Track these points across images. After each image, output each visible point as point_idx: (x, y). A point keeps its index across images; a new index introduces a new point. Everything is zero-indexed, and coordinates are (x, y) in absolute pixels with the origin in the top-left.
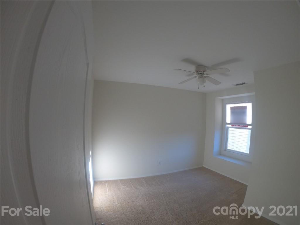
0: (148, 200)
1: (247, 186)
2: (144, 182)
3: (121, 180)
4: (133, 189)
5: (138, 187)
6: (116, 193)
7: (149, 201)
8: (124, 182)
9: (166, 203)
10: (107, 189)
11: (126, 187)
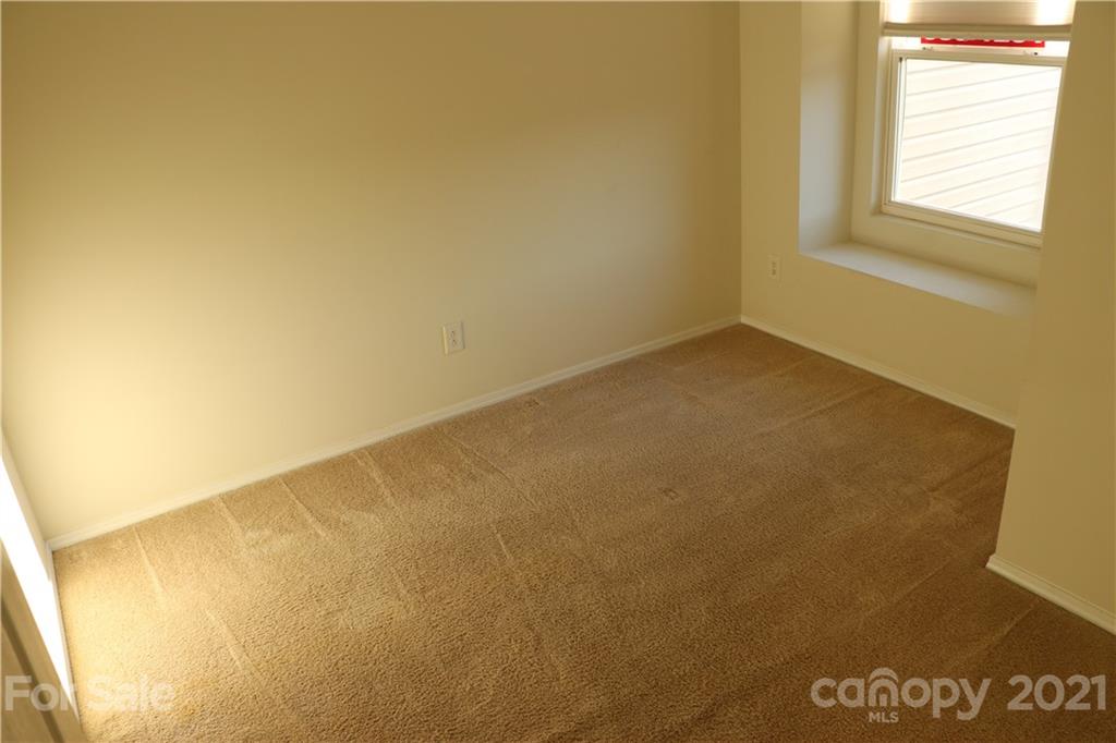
0: (418, 586)
1: (1006, 435)
2: (374, 475)
3: (231, 498)
4: (317, 536)
5: (344, 518)
6: (217, 587)
7: (424, 590)
8: (250, 502)
9: (528, 582)
10: (155, 580)
11: (267, 532)
